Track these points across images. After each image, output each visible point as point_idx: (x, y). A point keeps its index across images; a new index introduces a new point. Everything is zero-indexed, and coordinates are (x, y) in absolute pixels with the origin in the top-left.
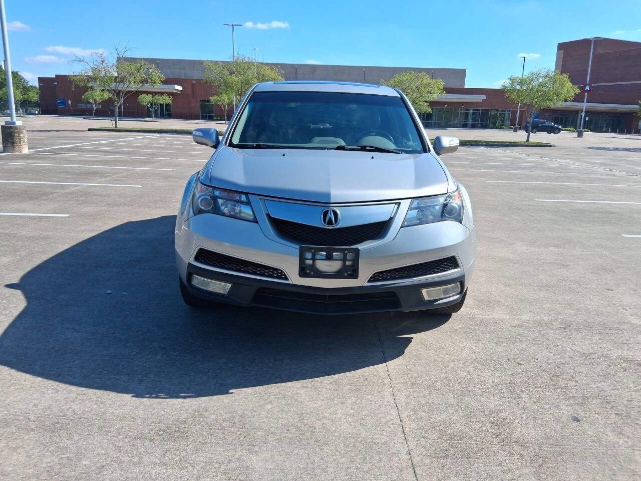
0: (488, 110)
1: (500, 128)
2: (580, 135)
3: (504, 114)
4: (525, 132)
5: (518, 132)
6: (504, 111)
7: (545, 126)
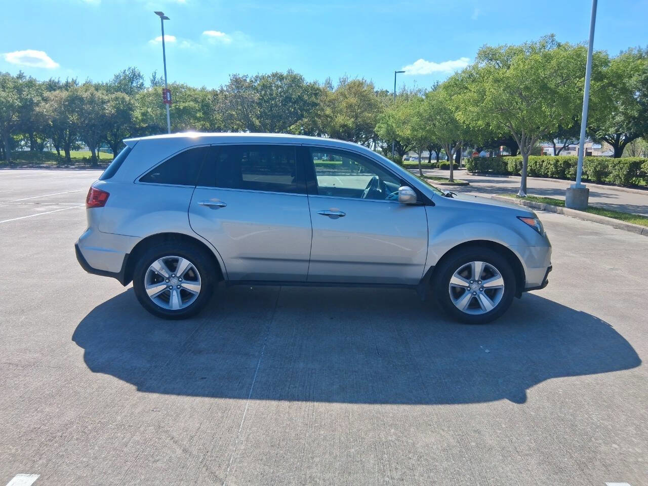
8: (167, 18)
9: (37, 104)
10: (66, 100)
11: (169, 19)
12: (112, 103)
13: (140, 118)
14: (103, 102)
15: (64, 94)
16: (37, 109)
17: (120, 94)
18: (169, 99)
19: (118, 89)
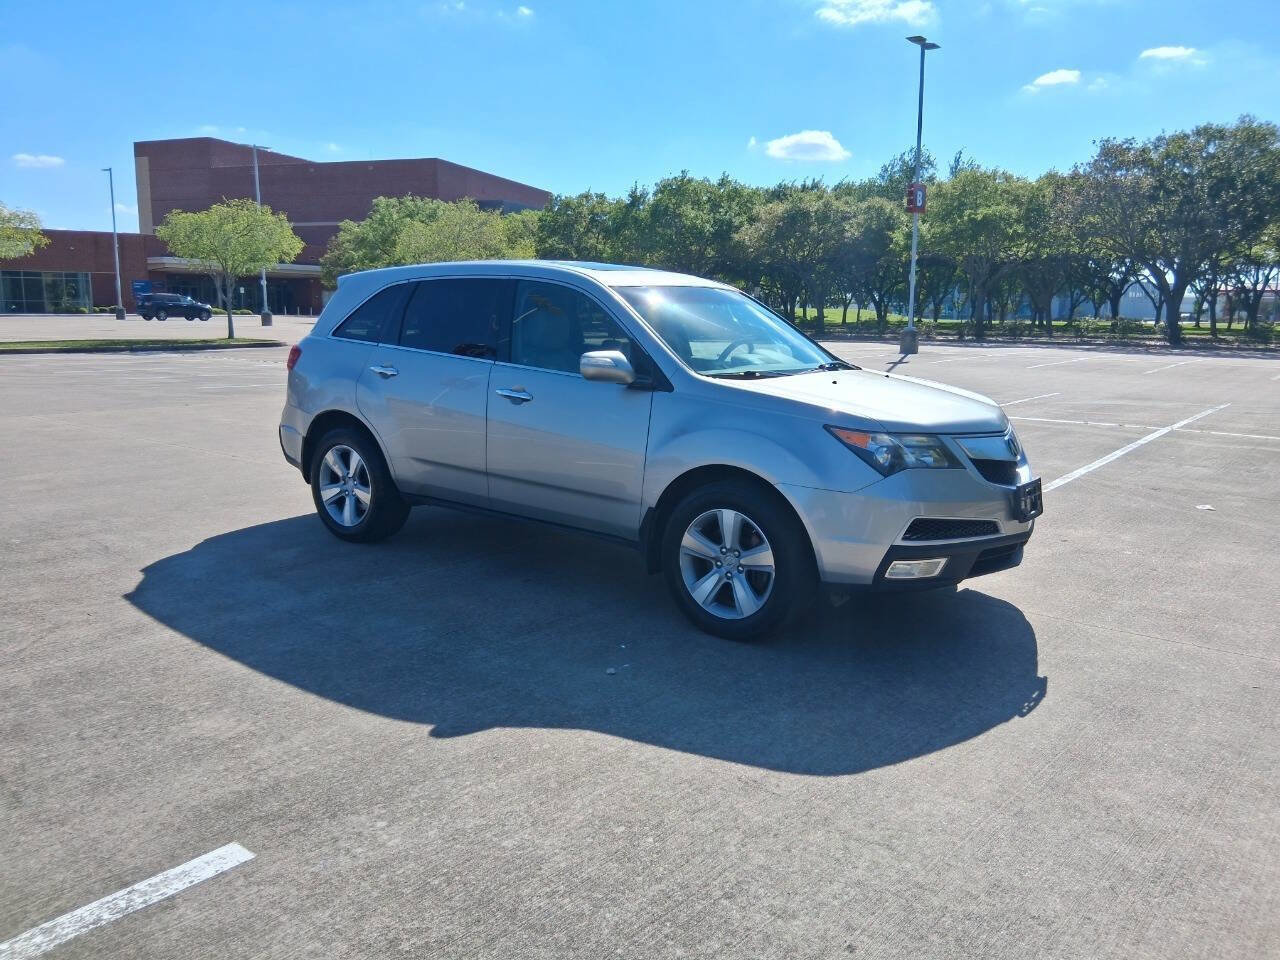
0: (39, 275)
1: (74, 311)
2: (266, 321)
3: (76, 282)
4: (141, 317)
5: (127, 318)
6: (75, 275)
7: (181, 306)
8: (933, 46)
9: (738, 229)
10: (782, 219)
11: (938, 47)
12: (861, 218)
13: (902, 243)
14: (845, 218)
15: (780, 208)
16: (736, 237)
17: (877, 201)
18: (919, 204)
19: (882, 192)
